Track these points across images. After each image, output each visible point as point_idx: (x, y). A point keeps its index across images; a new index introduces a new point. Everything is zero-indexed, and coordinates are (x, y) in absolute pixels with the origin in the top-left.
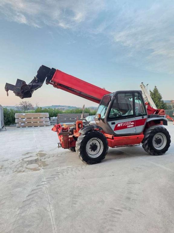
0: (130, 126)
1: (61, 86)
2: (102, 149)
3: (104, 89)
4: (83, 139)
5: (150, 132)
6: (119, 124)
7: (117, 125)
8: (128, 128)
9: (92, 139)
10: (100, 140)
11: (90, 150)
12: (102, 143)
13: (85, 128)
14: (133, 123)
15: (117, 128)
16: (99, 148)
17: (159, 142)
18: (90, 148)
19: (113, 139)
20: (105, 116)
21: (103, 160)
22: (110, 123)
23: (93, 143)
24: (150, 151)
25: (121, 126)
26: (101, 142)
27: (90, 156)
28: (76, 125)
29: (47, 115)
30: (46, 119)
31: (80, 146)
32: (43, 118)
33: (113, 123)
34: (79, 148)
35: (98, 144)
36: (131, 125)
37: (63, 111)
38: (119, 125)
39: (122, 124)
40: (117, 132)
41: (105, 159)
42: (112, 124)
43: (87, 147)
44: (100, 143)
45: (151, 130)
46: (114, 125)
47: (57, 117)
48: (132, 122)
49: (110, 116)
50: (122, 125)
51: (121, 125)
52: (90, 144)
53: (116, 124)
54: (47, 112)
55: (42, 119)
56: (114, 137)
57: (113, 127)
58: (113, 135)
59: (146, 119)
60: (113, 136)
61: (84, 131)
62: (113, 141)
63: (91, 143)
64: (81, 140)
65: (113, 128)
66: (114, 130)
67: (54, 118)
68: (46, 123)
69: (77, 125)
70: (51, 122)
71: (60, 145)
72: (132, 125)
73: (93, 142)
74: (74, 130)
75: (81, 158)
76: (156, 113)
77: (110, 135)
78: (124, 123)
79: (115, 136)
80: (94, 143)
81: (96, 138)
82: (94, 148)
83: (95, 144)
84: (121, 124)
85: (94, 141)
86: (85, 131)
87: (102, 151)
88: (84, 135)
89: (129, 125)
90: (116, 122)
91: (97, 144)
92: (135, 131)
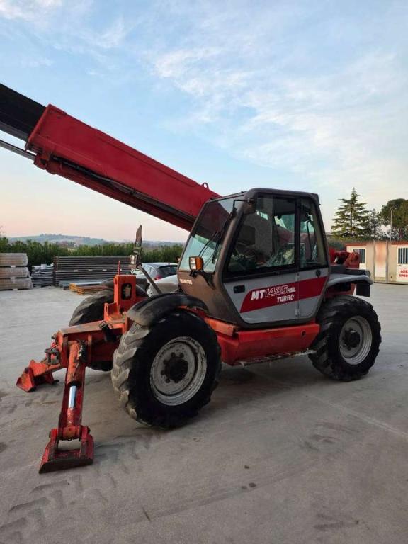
0: (284, 299)
1: (64, 165)
2: (202, 372)
3: (205, 186)
4: (141, 342)
5: (334, 313)
6: (255, 291)
7: (250, 295)
8: (280, 303)
9: (172, 341)
10: (195, 344)
11: (164, 378)
12: (203, 352)
13: (150, 304)
14: (292, 290)
15: (249, 305)
16: (191, 369)
17: (354, 341)
18: (162, 373)
19: (235, 336)
20: (214, 266)
21: (204, 407)
22: (230, 288)
23: (173, 354)
24: (331, 370)
25: (261, 297)
26: (201, 348)
27: (162, 398)
28: (111, 287)
29: (24, 258)
30: (19, 269)
31: (128, 371)
32: (9, 267)
33: (240, 290)
34: (127, 376)
35: (190, 358)
36: (286, 295)
37: (69, 249)
38: (255, 296)
39: (264, 291)
40: (250, 317)
41: (209, 404)
42: (235, 292)
43: (153, 370)
44: (195, 354)
45: (336, 308)
46: (242, 296)
47: (52, 265)
48: (290, 285)
49: (230, 265)
50: (264, 293)
51: (260, 294)
52: (163, 359)
53: (247, 291)
54: (24, 251)
55: (6, 269)
56: (239, 333)
57: (238, 300)
58: (237, 325)
59: (325, 277)
60: (235, 330)
61: (146, 313)
62: (235, 344)
63: (167, 356)
64: (135, 350)
65: (238, 305)
66: (242, 311)
67: (43, 267)
68: (20, 280)
69: (116, 287)
70: (32, 279)
71: (54, 357)
72: (290, 294)
73: (173, 350)
74: (106, 304)
75: (132, 410)
76: (337, 262)
77: (227, 326)
78: (270, 288)
79: (242, 329)
80: (177, 354)
81: (184, 338)
82: (176, 370)
83: (182, 355)
84: (262, 292)
85: (177, 346)
86: (151, 316)
87: (202, 379)
88: (143, 327)
89: (281, 296)
90: (249, 285)
91: (185, 358)
92: (296, 314)
